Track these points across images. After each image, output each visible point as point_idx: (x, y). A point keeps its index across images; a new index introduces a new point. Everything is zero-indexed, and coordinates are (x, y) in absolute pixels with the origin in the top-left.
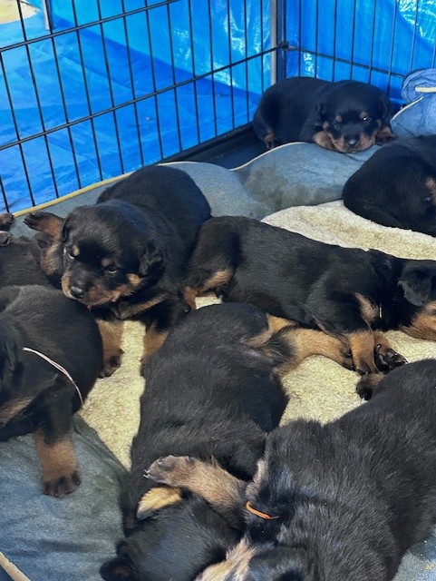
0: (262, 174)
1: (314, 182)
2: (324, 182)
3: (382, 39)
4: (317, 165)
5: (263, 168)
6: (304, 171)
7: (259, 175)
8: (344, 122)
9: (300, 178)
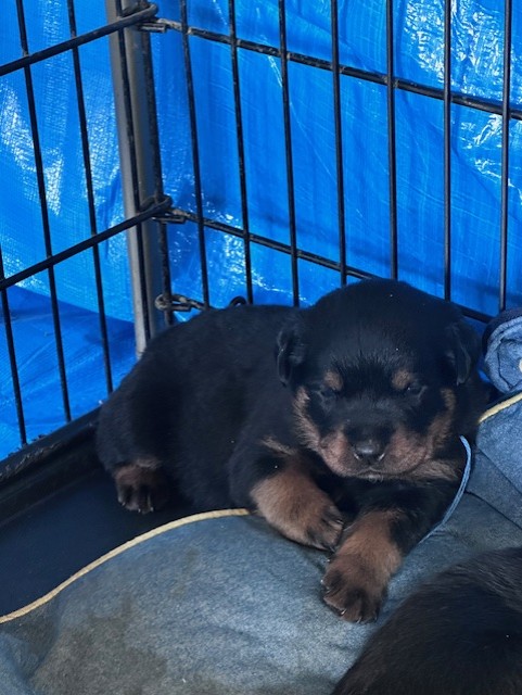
0: (89, 641)
1: (243, 665)
2: (273, 668)
3: (423, 202)
4: (250, 608)
5: (93, 621)
6: (214, 630)
7: (83, 643)
8: (348, 391)
9: (201, 654)
